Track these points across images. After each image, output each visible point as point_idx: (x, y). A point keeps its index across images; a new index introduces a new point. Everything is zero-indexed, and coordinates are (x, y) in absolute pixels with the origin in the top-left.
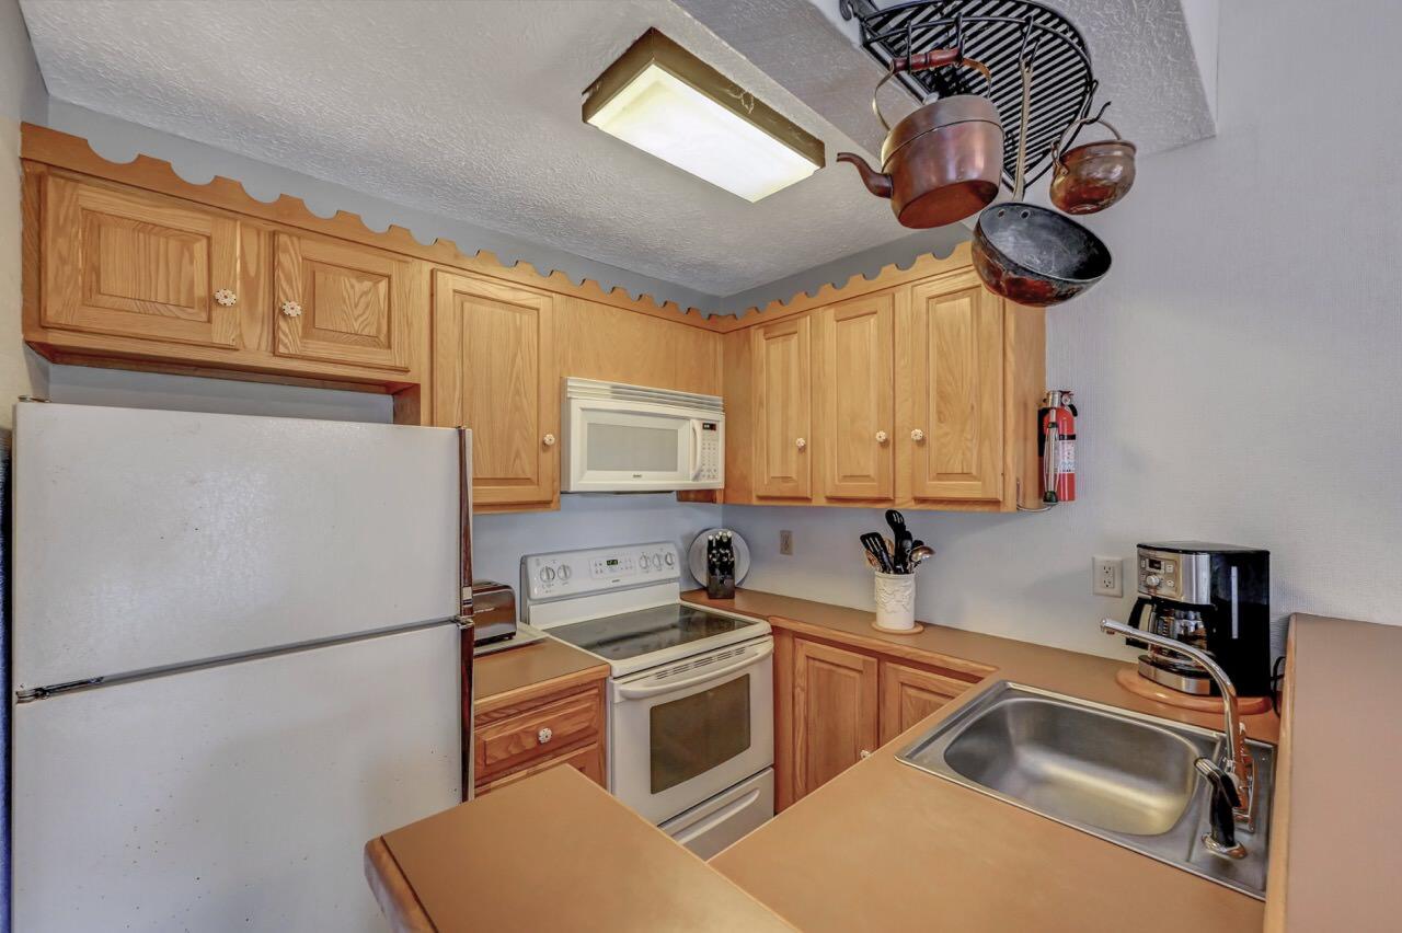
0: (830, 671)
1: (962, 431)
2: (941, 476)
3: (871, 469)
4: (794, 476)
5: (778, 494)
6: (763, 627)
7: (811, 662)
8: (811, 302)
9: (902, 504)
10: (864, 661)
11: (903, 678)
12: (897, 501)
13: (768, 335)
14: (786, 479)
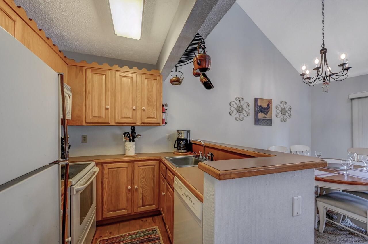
0: (117, 170)
1: (153, 108)
2: (148, 118)
3: (130, 116)
4: (103, 116)
5: (97, 122)
6: (93, 163)
7: (110, 170)
8: (110, 68)
9: (138, 124)
10: (128, 164)
11: (139, 165)
12: (137, 124)
13: (92, 72)
14: (100, 117)
